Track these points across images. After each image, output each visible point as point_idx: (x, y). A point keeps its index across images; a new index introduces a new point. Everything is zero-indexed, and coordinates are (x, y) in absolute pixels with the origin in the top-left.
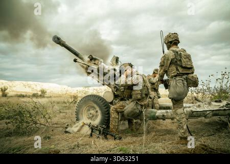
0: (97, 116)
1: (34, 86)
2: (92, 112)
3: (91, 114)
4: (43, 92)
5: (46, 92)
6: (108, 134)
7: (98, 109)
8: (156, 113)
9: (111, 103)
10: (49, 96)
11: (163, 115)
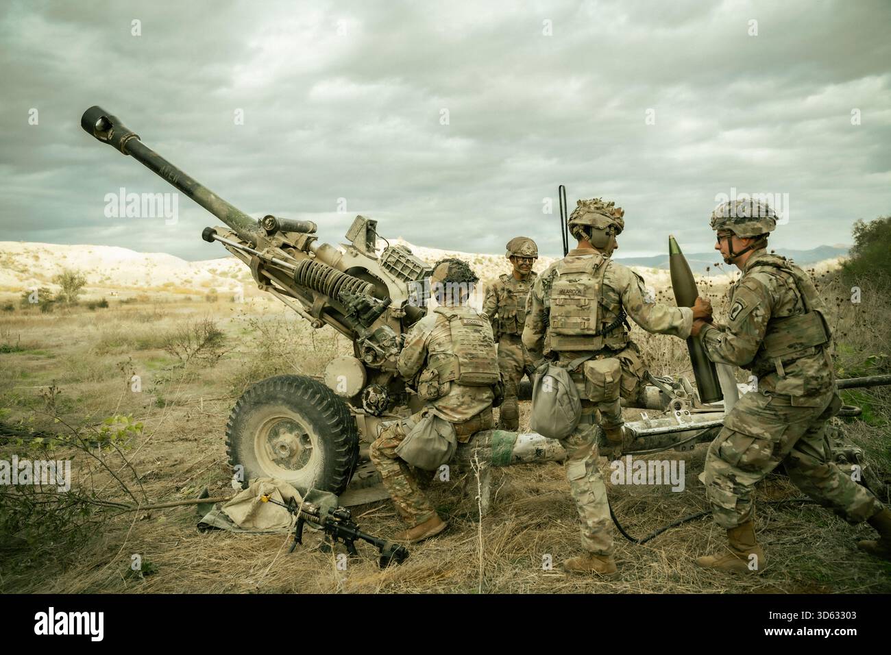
0: (306, 454)
1: (30, 261)
2: (287, 438)
3: (283, 447)
4: (71, 282)
5: (83, 283)
6: (356, 537)
7: (308, 429)
8: (513, 443)
9: (357, 400)
10: (97, 297)
11: (539, 452)
